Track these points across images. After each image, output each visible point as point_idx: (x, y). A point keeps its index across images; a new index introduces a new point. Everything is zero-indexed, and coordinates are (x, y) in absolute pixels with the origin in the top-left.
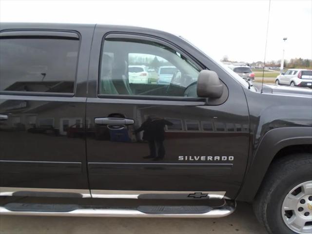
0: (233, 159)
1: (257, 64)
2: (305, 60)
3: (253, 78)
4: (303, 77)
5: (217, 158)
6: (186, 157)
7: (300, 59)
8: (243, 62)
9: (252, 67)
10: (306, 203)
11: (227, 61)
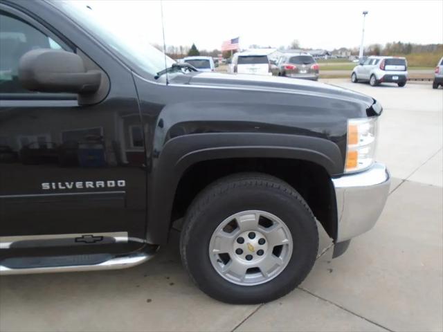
0: (124, 185)
1: (339, 52)
2: (406, 45)
3: (316, 71)
4: (387, 67)
5: (100, 184)
6: (53, 184)
7: (399, 43)
8: (320, 50)
9: (332, 56)
10: (245, 243)
11: (299, 49)
